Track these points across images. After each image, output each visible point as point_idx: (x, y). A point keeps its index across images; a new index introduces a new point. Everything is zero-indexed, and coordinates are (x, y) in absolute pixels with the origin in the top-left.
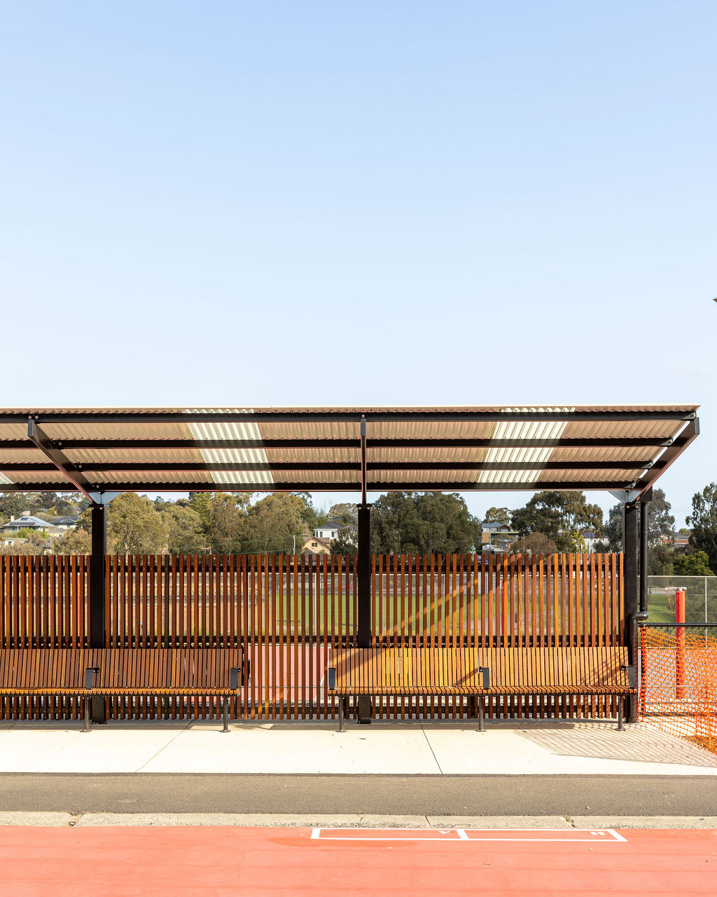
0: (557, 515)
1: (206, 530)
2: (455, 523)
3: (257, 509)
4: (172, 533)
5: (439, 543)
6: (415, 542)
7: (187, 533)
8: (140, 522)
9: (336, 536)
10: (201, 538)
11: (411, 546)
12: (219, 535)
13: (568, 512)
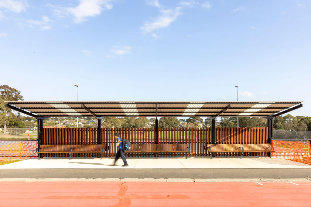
0: (194, 120)
1: (128, 122)
2: (176, 121)
3: (138, 119)
4: (122, 123)
5: (172, 124)
6: (168, 124)
7: (125, 123)
8: (116, 121)
9: (153, 123)
10: (128, 123)
11: (167, 125)
12: (131, 123)
13: (196, 120)
